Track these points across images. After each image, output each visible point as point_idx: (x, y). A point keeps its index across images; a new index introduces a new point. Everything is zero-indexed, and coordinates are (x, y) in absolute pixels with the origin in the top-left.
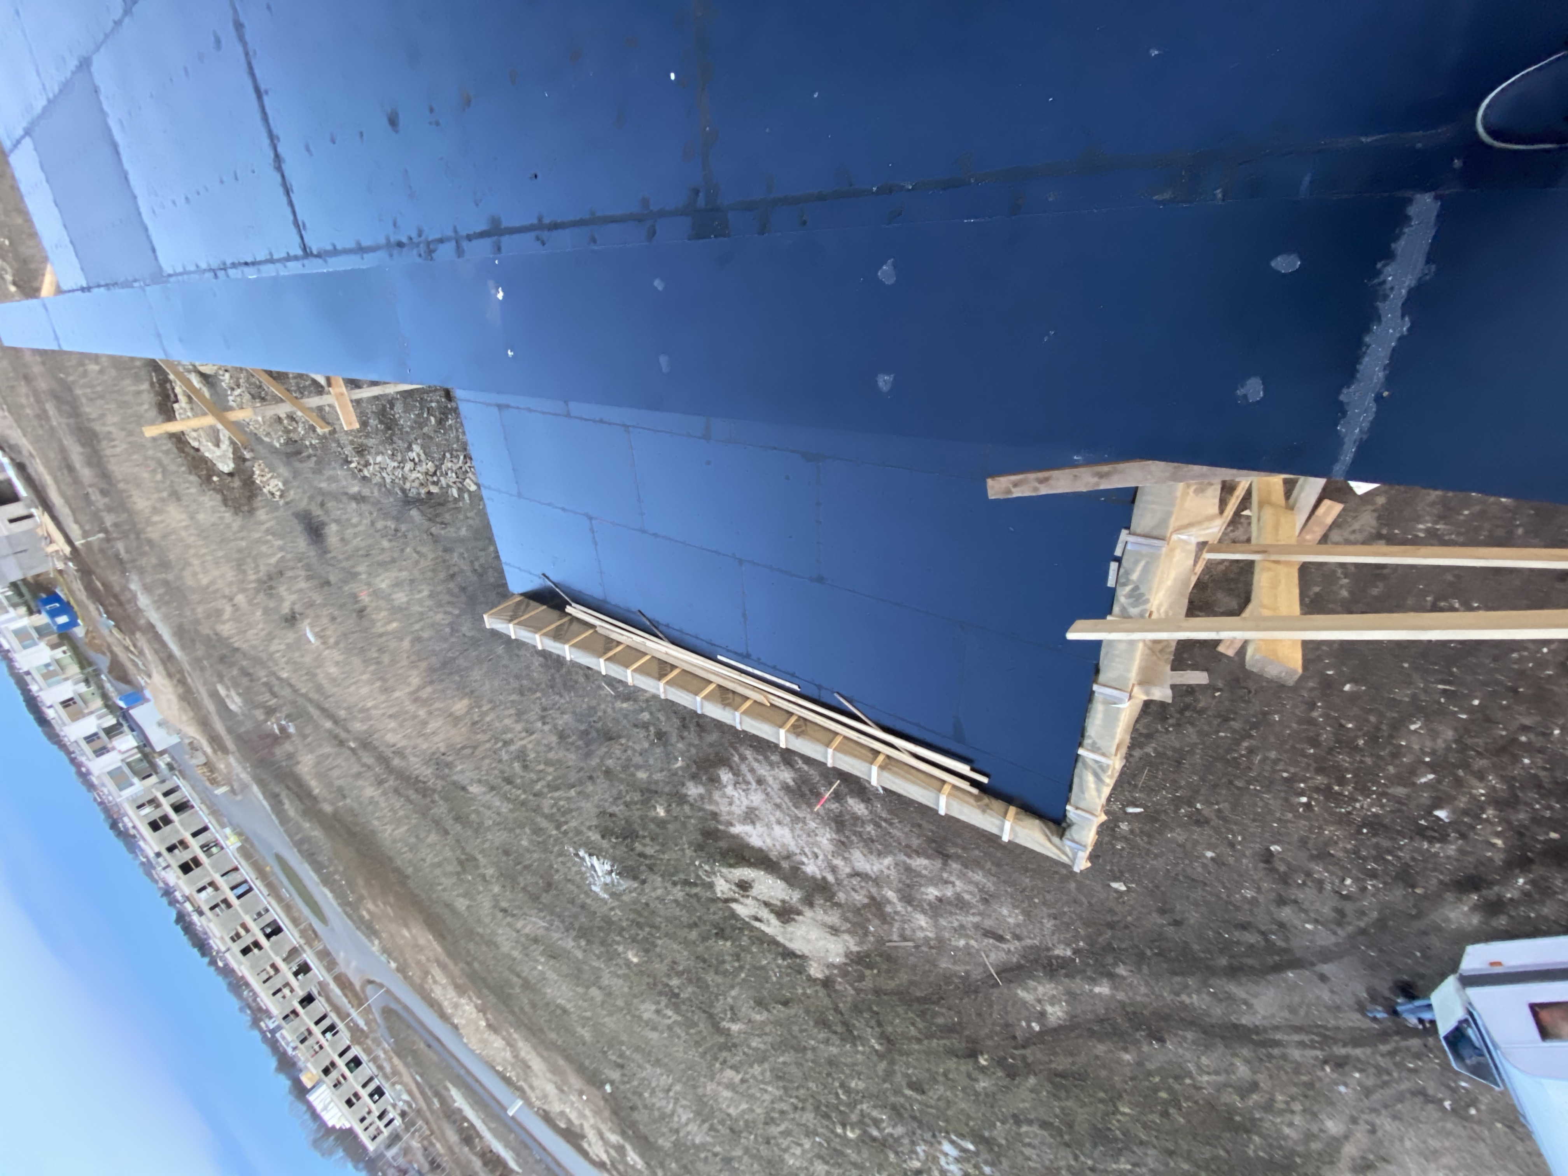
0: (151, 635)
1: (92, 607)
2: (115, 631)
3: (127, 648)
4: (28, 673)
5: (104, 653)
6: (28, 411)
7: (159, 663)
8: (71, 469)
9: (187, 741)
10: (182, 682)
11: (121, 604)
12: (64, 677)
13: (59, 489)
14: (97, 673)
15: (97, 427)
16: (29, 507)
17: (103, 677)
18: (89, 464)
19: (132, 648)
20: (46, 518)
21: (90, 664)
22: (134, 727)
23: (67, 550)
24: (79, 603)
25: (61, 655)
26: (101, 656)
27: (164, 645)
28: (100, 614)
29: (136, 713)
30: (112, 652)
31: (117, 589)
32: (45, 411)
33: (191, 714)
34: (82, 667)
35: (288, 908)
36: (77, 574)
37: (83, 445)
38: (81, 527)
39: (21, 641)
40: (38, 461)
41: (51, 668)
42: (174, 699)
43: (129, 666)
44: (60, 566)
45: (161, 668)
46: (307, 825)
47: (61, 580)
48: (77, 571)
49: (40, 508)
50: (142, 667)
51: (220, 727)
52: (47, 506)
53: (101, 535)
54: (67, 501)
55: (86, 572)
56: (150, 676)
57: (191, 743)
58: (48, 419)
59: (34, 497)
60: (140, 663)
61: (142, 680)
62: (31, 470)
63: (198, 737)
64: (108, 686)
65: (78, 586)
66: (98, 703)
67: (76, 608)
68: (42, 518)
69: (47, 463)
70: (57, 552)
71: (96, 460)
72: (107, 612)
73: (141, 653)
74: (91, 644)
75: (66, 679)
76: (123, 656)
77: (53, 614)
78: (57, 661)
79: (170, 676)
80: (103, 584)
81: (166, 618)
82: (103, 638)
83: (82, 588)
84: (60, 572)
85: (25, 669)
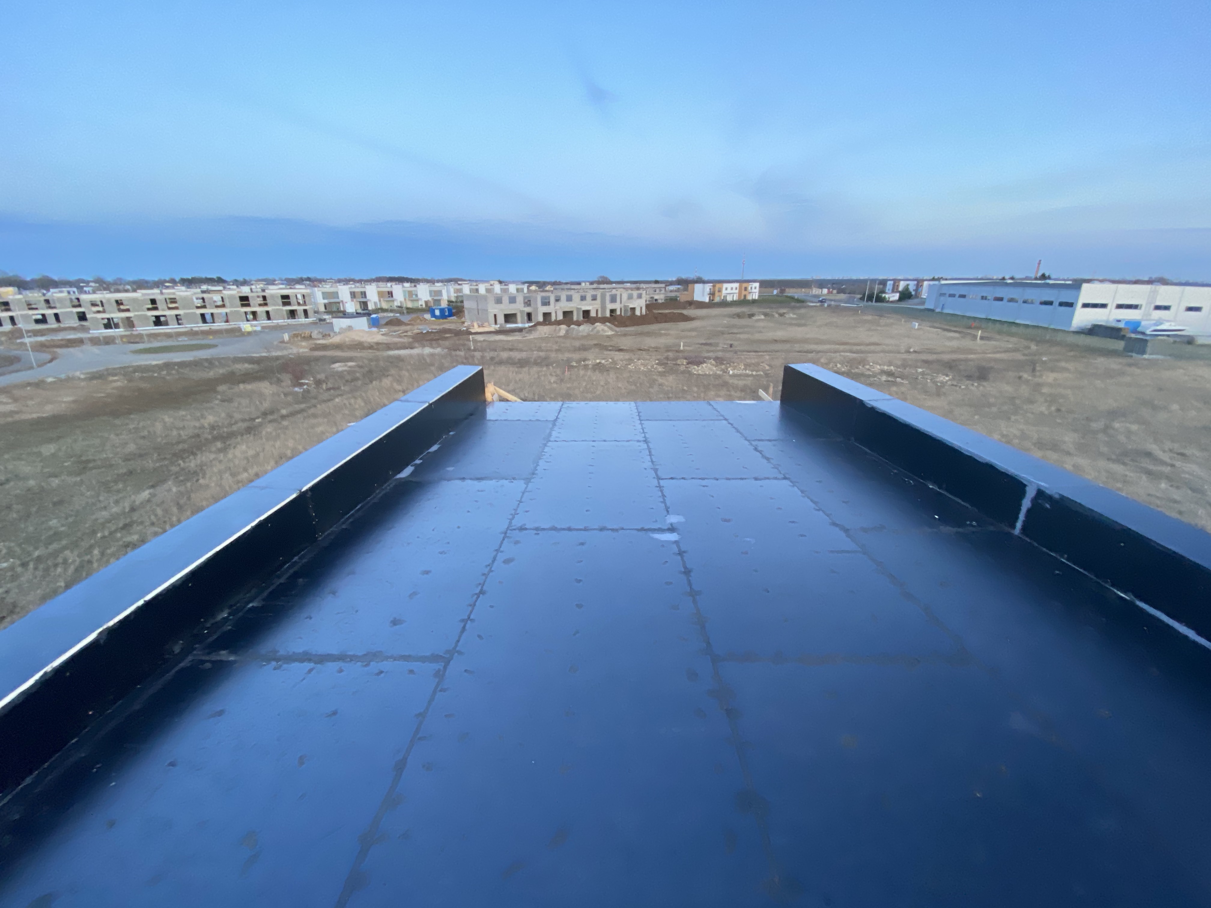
0: (407, 345)
1: (438, 327)
2: (419, 331)
3: (406, 332)
4: (415, 286)
5: (410, 321)
6: (544, 345)
7: (389, 342)
8: (511, 350)
9: (332, 334)
10: (371, 347)
11: (432, 340)
12: (407, 299)
13: (503, 341)
14: (402, 313)
15: (525, 369)
16: (501, 325)
17: (398, 315)
18: (509, 358)
19: (405, 334)
20: (492, 329)
21: (408, 313)
22: (358, 315)
23: (473, 331)
24: (444, 323)
25: (420, 303)
26: (410, 319)
27: (398, 349)
28: (432, 329)
29: (364, 320)
30: (408, 324)
31: (440, 342)
32: (542, 351)
33: (347, 343)
34: (407, 308)
35: (168, 336)
36: (458, 329)
37: (519, 360)
38: (480, 341)
39: (435, 291)
40: (520, 338)
41: (414, 296)
42: (363, 340)
43: (396, 328)
44: (466, 324)
45: (385, 342)
46: (221, 371)
47: (460, 321)
48: (460, 330)
49: (498, 329)
50: (391, 334)
51: (329, 353)
52: (497, 332)
53: (472, 348)
54: (495, 341)
55: (458, 333)
56: (382, 335)
57: (329, 335)
58: (538, 351)
59: (505, 329)
60: (394, 334)
61: (384, 330)
62: (517, 333)
63: (331, 341)
64: (392, 315)
65: (452, 326)
66: (385, 306)
67: (441, 320)
68: (493, 328)
69: (519, 341)
70: (473, 326)
71: (510, 362)
72: (432, 332)
73: (400, 337)
74: (418, 318)
75: (405, 300)
76: (403, 328)
77: (442, 311)
78: (418, 300)
79: (378, 344)
80: (447, 338)
81: (411, 356)
82: (418, 324)
83: (451, 328)
84: (463, 323)
85: (418, 286)
